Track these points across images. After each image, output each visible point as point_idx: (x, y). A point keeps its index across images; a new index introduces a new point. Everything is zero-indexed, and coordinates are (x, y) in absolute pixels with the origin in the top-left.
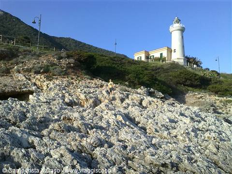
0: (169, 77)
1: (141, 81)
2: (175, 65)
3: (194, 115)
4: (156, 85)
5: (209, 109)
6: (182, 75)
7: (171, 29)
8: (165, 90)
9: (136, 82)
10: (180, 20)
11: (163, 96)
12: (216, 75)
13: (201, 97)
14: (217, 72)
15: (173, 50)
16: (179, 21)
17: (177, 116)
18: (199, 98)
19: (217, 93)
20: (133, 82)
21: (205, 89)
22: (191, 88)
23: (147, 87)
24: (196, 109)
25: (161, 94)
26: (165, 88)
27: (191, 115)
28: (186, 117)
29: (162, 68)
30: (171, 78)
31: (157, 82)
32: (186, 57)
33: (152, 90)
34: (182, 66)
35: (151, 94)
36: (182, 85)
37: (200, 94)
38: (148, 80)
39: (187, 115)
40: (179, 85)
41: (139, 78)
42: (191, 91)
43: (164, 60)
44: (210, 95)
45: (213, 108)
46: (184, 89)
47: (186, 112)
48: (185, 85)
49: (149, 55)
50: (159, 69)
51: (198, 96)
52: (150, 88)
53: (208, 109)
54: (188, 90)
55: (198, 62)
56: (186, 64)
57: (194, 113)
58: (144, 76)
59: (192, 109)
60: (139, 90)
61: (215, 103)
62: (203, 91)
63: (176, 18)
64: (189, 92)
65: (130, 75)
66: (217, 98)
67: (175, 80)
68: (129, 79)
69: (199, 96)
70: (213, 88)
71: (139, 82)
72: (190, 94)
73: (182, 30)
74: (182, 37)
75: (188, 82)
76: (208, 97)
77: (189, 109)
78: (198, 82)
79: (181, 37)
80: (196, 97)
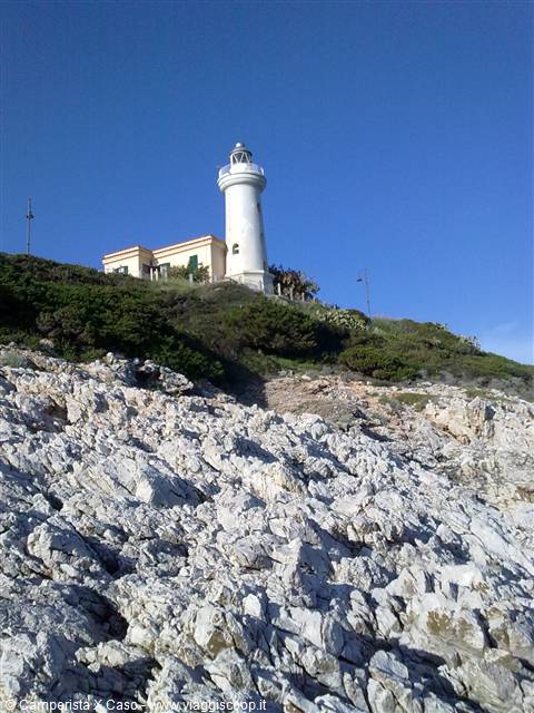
0: (216, 326)
1: (104, 331)
2: (234, 291)
3: (301, 450)
4: (165, 348)
5: (349, 427)
6: (260, 318)
7: (224, 179)
8: (197, 367)
9: (85, 336)
10: (250, 154)
11: (191, 385)
12: (360, 323)
13: (321, 388)
14: (362, 316)
15: (230, 247)
16: (246, 156)
17: (214, 460)
18: (315, 392)
19: (370, 375)
20: (72, 337)
21: (332, 362)
22: (287, 362)
23: (130, 357)
24: (308, 422)
25: (185, 381)
26: (197, 358)
27: (289, 450)
28: (267, 458)
29: (192, 297)
30: (221, 327)
31: (170, 339)
32: (272, 270)
33: (149, 364)
34: (259, 294)
35: (143, 380)
36: (260, 352)
37: (316, 378)
38: (135, 330)
39: (271, 450)
40: (248, 351)
41: (100, 323)
42: (287, 368)
43: (201, 274)
44: (347, 381)
45: (361, 421)
46: (264, 363)
47: (267, 436)
48: (268, 351)
49: (152, 260)
50: (183, 299)
51: (310, 386)
52: (143, 359)
53: (344, 425)
54: (279, 367)
55: (308, 284)
56: (271, 287)
57: (302, 437)
58: (121, 316)
59: (292, 425)
60: (94, 367)
61: (367, 405)
62: (325, 367)
63: (238, 145)
64: (283, 372)
65: (60, 312)
66: (371, 389)
67: (236, 335)
68: (58, 325)
69: (314, 385)
70: (355, 356)
71: (96, 335)
72: (286, 380)
73: (258, 185)
74: (258, 205)
75: (279, 342)
76: (341, 385)
77: (280, 421)
78: (308, 340)
79: (253, 205)
80: (305, 390)
